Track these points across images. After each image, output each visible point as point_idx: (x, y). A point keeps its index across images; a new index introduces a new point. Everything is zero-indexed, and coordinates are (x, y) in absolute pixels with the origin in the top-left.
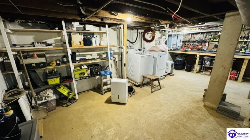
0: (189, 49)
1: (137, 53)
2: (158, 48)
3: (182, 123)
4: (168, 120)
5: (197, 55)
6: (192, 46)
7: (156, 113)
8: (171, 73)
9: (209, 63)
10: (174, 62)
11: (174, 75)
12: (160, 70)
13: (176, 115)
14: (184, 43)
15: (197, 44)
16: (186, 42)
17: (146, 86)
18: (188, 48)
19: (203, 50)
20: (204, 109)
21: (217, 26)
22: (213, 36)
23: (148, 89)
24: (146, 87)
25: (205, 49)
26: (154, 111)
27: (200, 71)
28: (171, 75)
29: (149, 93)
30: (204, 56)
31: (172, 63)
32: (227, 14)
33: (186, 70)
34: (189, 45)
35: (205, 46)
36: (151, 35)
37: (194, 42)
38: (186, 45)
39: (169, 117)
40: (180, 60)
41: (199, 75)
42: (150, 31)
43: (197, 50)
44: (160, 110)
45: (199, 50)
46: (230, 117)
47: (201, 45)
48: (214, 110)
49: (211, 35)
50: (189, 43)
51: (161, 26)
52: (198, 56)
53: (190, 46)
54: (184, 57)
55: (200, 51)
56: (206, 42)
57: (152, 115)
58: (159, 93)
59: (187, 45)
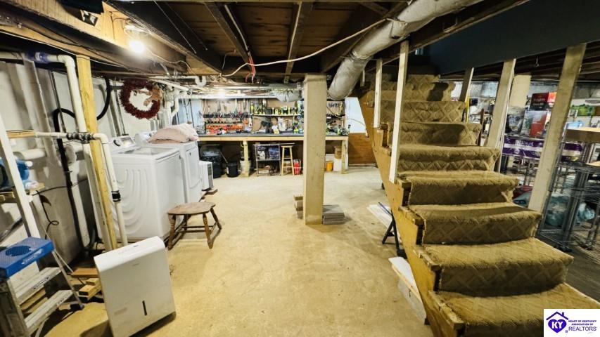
0: (224, 132)
1: (121, 153)
2: (181, 133)
3: (308, 266)
4: (289, 278)
5: (242, 142)
6: (226, 125)
7: (261, 281)
8: (210, 189)
9: (263, 153)
10: (211, 163)
11: (216, 191)
12: (195, 187)
13: (291, 261)
14: (207, 119)
15: (234, 120)
16: (212, 116)
17: (181, 238)
18: (221, 129)
19: (246, 132)
20: (310, 229)
21: (264, 91)
22: (256, 106)
23: (196, 243)
24: (183, 240)
25: (249, 130)
26: (256, 280)
27: (252, 171)
28: (212, 193)
29: (205, 250)
30: (254, 142)
31: (208, 165)
32: (308, 77)
33: (230, 176)
34: (219, 122)
35: (247, 124)
36: (149, 97)
37: (227, 116)
38: (212, 122)
39: (286, 271)
40: (215, 157)
41: (254, 178)
42: (143, 88)
43: (238, 132)
44: (262, 269)
45: (240, 131)
46: (338, 224)
47: (241, 122)
48: (319, 223)
49: (253, 105)
50: (217, 120)
51: (184, 77)
52: (245, 143)
53: (222, 125)
54: (218, 147)
55: (241, 134)
56: (247, 116)
57: (259, 290)
58: (228, 239)
59: (216, 122)
